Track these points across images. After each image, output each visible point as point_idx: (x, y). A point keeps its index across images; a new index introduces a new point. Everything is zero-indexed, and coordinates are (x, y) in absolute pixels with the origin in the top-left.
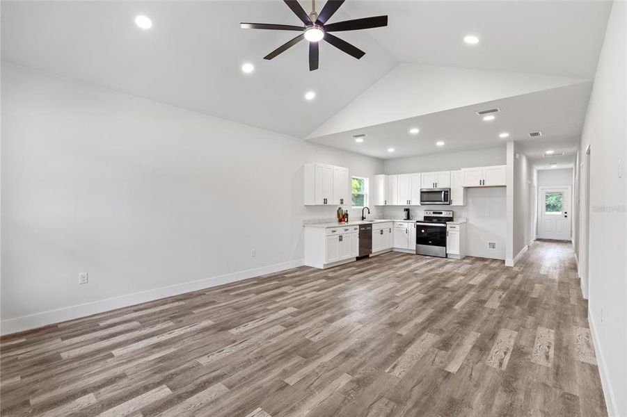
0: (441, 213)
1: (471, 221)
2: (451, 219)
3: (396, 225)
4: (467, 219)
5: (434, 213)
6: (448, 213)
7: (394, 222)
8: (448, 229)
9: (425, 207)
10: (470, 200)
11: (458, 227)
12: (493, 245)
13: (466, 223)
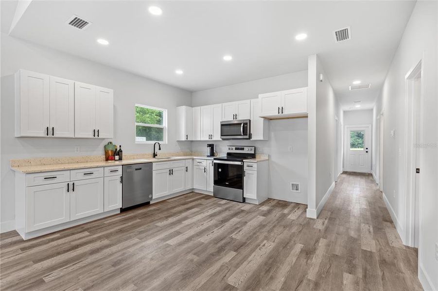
0: (243, 149)
1: (274, 158)
2: (253, 156)
3: (195, 163)
4: (269, 156)
5: (236, 149)
6: (250, 148)
7: (193, 159)
8: (245, 168)
9: (227, 143)
10: (272, 134)
11: (255, 165)
12: (296, 187)
13: (268, 160)
